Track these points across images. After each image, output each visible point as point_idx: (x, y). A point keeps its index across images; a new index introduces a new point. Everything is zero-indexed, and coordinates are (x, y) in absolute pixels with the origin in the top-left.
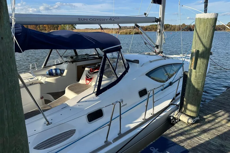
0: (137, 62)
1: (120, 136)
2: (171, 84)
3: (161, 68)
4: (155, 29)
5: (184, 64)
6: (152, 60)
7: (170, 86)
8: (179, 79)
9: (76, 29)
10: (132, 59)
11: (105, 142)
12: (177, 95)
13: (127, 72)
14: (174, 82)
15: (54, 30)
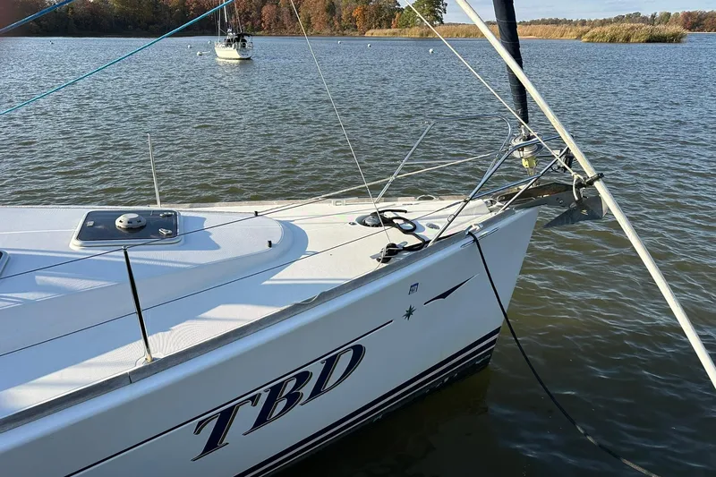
9: (442, 23)
15: (380, 26)
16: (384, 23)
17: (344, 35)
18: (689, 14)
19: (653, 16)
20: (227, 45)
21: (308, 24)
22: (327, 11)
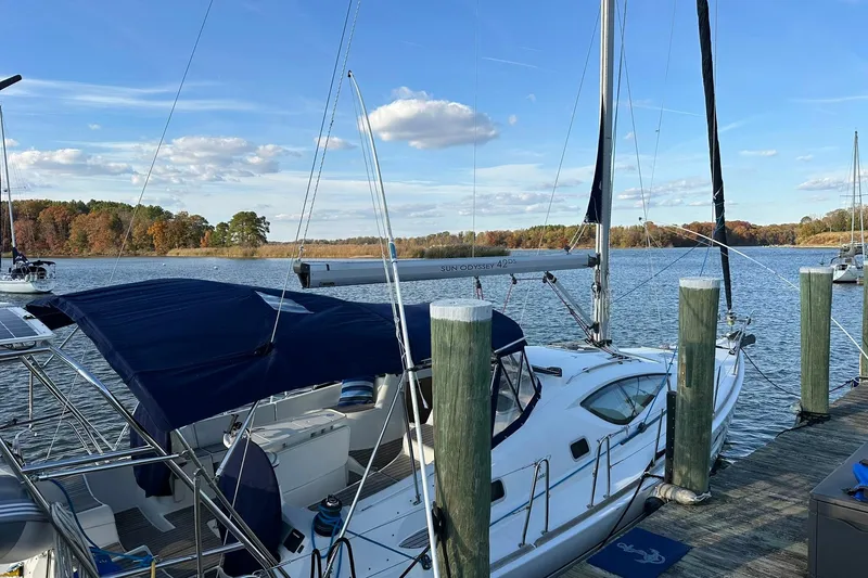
0: (557, 372)
1: (547, 536)
2: (642, 428)
3: (615, 388)
4: (549, 241)
5: (670, 374)
6: (589, 366)
7: (640, 435)
8: (660, 417)
10: (545, 366)
11: (520, 545)
12: (658, 455)
13: (539, 397)
14: (650, 424)
15: (185, 245)
16: (191, 241)
17: (136, 255)
18: (492, 233)
19: (461, 235)
20: (14, 277)
21: (84, 242)
22: (112, 228)
